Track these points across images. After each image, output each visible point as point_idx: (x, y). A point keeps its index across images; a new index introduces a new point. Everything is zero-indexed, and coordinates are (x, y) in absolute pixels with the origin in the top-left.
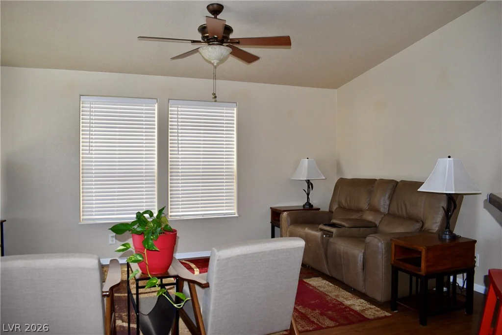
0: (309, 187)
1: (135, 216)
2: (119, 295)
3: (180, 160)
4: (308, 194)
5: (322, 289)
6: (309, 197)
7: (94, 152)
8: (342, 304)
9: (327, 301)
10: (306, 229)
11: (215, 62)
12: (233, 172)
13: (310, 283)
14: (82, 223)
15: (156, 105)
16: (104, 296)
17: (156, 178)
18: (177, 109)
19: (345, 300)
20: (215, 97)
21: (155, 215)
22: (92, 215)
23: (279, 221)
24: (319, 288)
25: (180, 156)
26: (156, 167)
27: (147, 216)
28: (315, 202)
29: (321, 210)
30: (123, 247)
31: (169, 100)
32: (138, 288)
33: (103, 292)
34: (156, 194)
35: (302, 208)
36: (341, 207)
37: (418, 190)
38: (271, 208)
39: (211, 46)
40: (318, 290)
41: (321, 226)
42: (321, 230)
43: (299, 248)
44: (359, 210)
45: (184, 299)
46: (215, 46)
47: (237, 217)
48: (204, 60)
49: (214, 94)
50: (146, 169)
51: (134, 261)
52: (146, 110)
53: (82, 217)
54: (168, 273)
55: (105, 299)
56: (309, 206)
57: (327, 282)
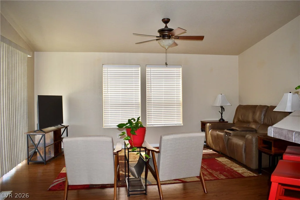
0: (222, 110)
1: (128, 121)
2: (122, 161)
3: (152, 96)
4: (222, 114)
5: (223, 163)
6: (222, 115)
7: (109, 93)
8: (232, 169)
9: (225, 168)
10: (217, 132)
11: (167, 47)
12: (180, 102)
13: (218, 160)
14: (104, 127)
15: (140, 68)
16: (114, 154)
17: (140, 105)
18: (150, 70)
19: (235, 168)
20: (167, 65)
21: (136, 120)
22: (109, 124)
23: (205, 128)
24: (222, 162)
25: (152, 94)
26: (140, 100)
27: (132, 120)
28: (225, 118)
29: (229, 122)
30: (122, 134)
31: (146, 65)
32: (129, 152)
33: (114, 153)
34: (140, 114)
35: (218, 121)
36: (239, 120)
37: (273, 110)
38: (201, 121)
39: (164, 40)
40: (221, 163)
41: (226, 130)
42: (226, 132)
43: (202, 137)
44: (249, 122)
45: (148, 157)
46: (166, 40)
47: (183, 126)
48: (161, 46)
49: (166, 63)
50: (135, 101)
51: (127, 140)
52: (135, 71)
53: (104, 125)
54: (142, 146)
55: (115, 156)
56: (222, 120)
57: (228, 160)
